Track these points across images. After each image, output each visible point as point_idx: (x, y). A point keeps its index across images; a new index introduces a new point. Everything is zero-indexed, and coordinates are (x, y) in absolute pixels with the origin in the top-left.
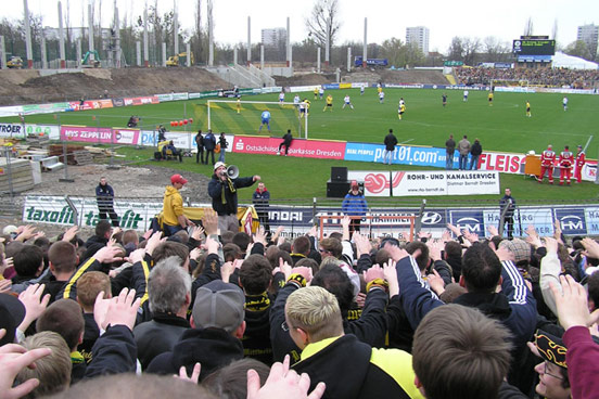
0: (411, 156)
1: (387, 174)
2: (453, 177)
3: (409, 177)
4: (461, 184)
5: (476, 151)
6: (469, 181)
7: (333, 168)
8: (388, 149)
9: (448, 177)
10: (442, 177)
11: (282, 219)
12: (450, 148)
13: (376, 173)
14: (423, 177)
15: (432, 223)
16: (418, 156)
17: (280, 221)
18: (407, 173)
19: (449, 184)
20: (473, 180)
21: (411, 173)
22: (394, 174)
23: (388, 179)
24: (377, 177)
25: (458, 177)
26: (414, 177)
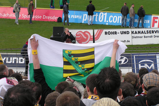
0: (107, 19)
1: (91, 32)
2: (136, 33)
3: (106, 33)
4: (141, 37)
5: (142, 14)
6: (146, 35)
7: (54, 27)
8: (89, 14)
9: (132, 32)
10: (128, 33)
11: (20, 62)
12: (125, 12)
13: (83, 31)
14: (116, 33)
15: (122, 63)
16: (112, 19)
17: (18, 64)
18: (105, 31)
19: (133, 37)
20: (149, 35)
21: (107, 31)
22: (96, 31)
23: (92, 35)
24: (84, 33)
25: (139, 32)
26: (109, 33)
